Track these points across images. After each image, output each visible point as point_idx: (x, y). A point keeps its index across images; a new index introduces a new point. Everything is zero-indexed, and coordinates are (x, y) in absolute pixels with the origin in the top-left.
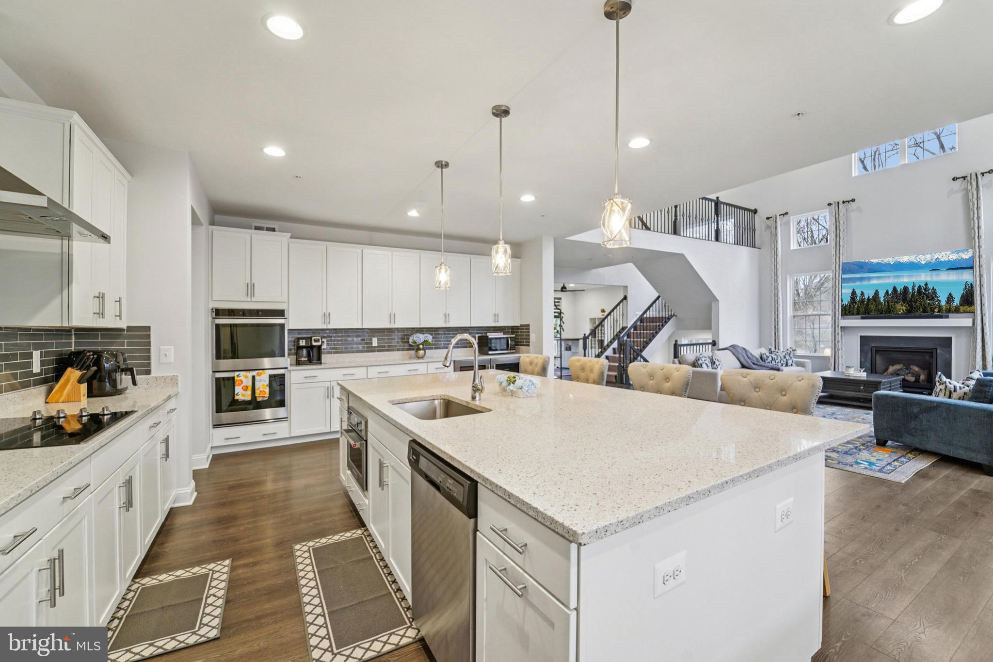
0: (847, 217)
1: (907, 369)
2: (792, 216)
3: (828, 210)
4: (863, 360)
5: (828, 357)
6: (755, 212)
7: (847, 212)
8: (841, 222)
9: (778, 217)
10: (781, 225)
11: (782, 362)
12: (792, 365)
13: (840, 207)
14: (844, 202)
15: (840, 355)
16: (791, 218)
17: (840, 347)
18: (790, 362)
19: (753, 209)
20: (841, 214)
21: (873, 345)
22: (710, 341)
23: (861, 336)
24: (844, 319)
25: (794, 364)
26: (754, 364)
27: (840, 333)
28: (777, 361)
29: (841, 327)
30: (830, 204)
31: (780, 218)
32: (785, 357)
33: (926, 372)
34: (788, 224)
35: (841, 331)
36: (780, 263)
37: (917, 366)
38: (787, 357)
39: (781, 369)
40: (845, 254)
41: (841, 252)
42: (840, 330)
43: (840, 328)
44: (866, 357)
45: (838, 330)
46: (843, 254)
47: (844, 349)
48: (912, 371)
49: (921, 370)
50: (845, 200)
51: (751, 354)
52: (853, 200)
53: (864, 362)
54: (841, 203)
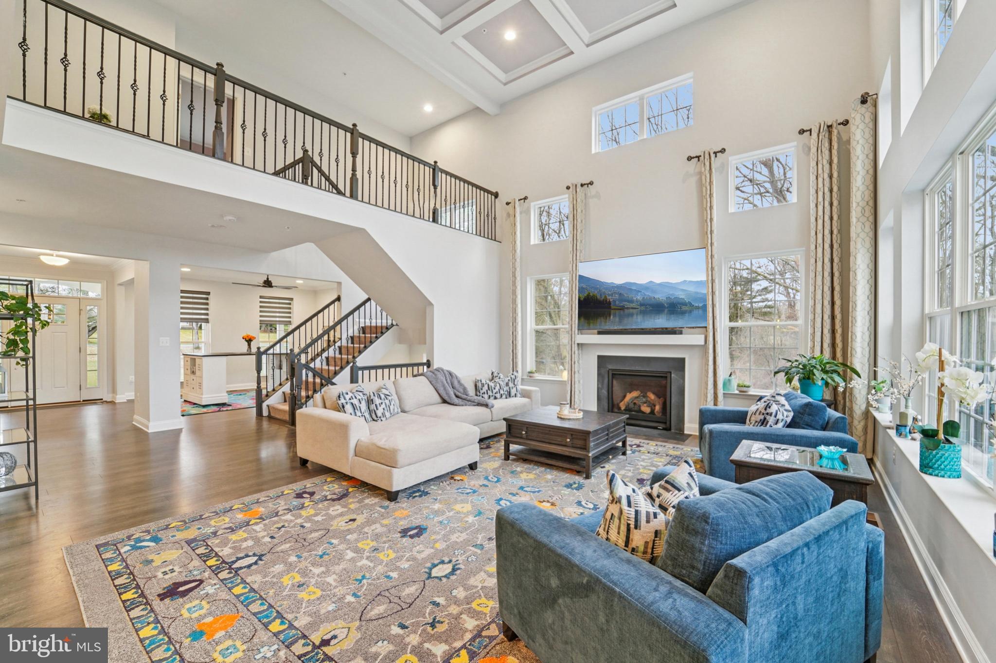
0: (585, 204)
1: (644, 397)
2: (533, 201)
3: (567, 196)
4: (600, 386)
5: (565, 381)
6: (496, 195)
7: (585, 198)
8: (579, 210)
9: (517, 203)
10: (521, 213)
11: (502, 392)
12: (516, 395)
13: (578, 190)
14: (582, 185)
15: (576, 380)
16: (532, 204)
17: (576, 370)
18: (513, 392)
19: (494, 191)
20: (579, 200)
21: (610, 367)
22: (425, 361)
23: (599, 357)
24: (582, 334)
25: (519, 395)
26: (457, 396)
27: (576, 352)
28: (494, 391)
29: (578, 344)
30: (568, 188)
31: (520, 205)
32: (507, 384)
33: (661, 400)
34: (527, 212)
35: (578, 349)
36: (518, 260)
37: (654, 393)
38: (511, 385)
39: (490, 405)
40: (583, 252)
41: (578, 248)
42: (576, 348)
43: (576, 345)
44: (603, 384)
45: (575, 348)
46: (581, 252)
47: (581, 372)
48: (649, 399)
49: (657, 399)
50: (583, 183)
51: (459, 382)
52: (591, 183)
53: (601, 389)
54: (579, 186)
